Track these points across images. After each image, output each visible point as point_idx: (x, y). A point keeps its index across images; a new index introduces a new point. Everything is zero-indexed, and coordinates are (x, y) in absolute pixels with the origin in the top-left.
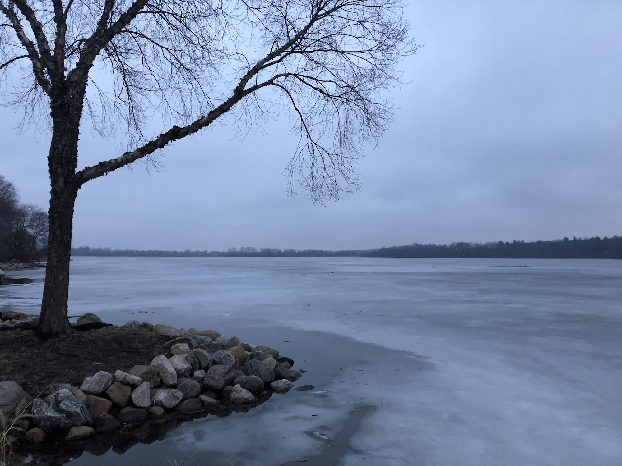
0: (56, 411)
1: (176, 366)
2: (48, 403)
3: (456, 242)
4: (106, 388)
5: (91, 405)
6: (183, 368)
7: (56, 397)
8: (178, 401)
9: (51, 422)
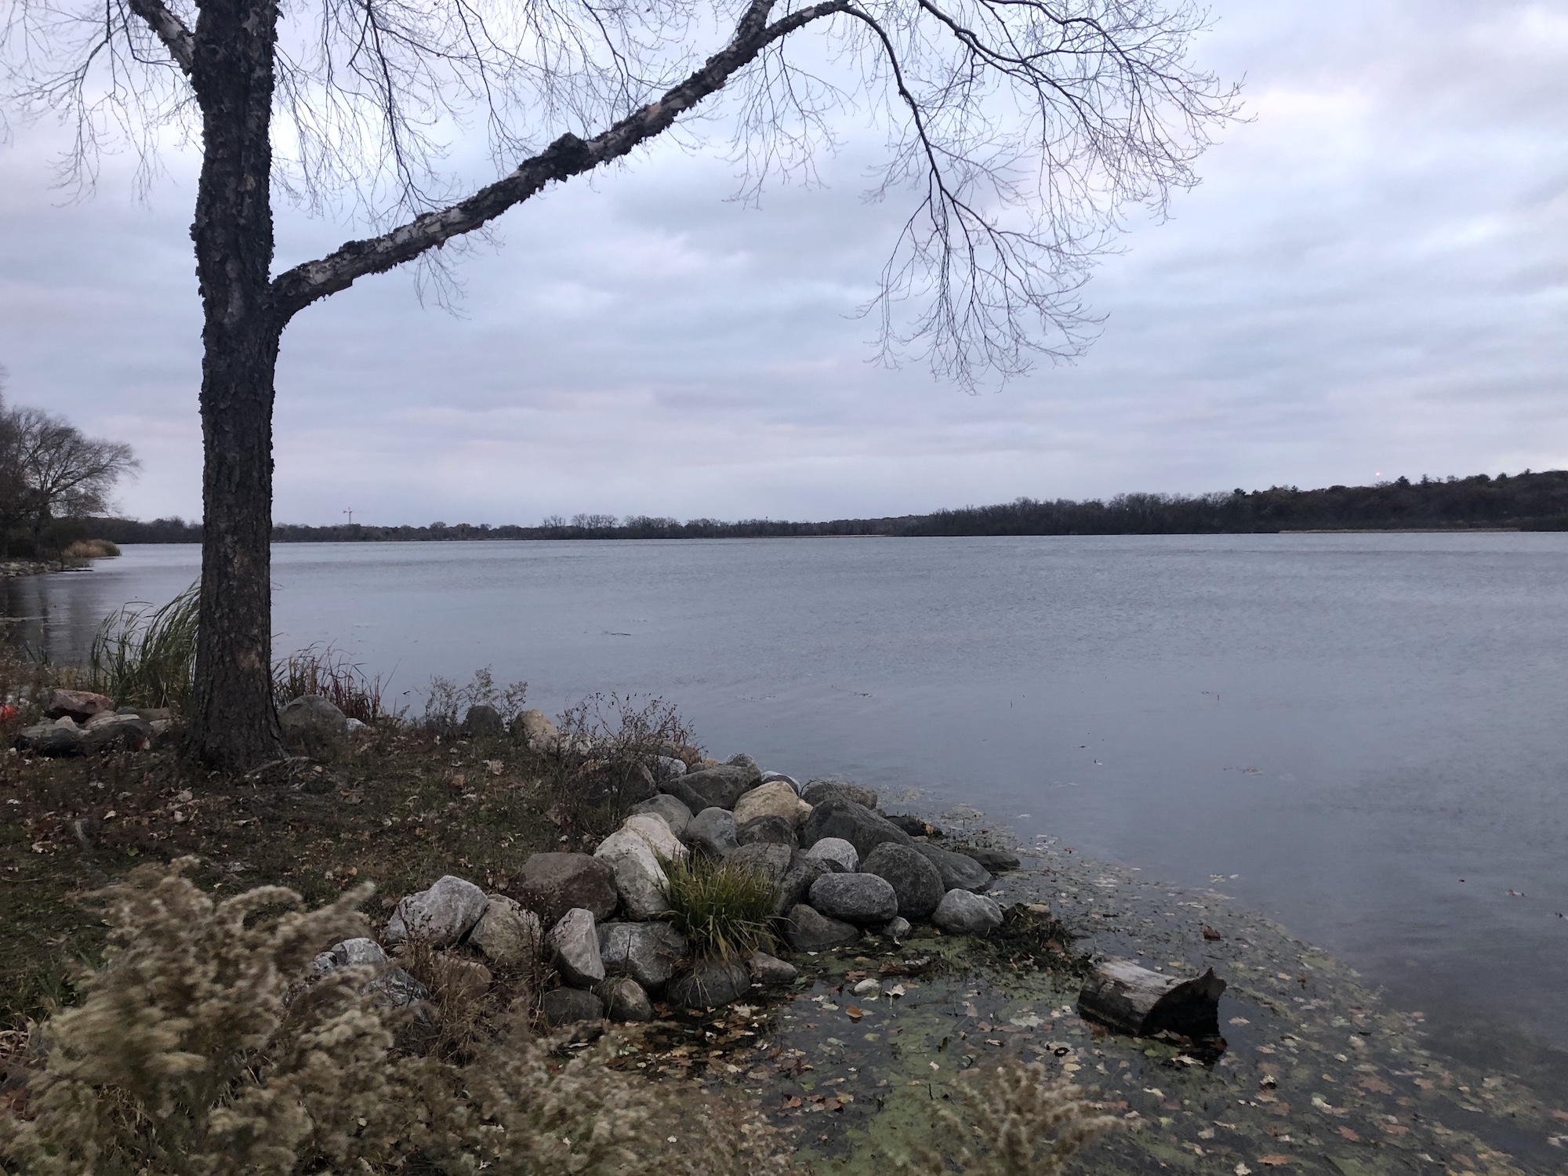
3: (1127, 494)
4: (468, 927)
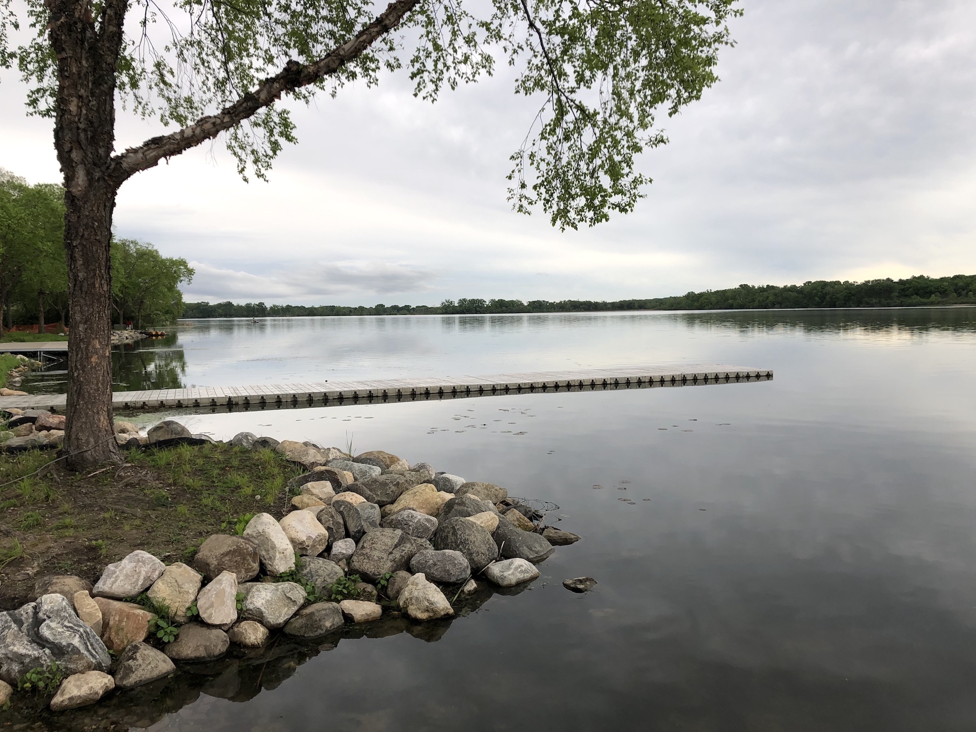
0: (33, 641)
1: (293, 536)
2: (19, 622)
4: (148, 585)
5: (111, 623)
6: (309, 538)
7: (37, 610)
8: (295, 608)
9: (22, 665)
